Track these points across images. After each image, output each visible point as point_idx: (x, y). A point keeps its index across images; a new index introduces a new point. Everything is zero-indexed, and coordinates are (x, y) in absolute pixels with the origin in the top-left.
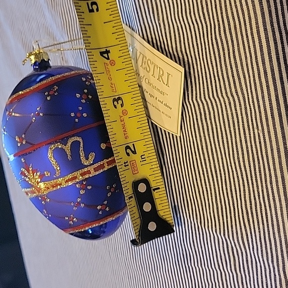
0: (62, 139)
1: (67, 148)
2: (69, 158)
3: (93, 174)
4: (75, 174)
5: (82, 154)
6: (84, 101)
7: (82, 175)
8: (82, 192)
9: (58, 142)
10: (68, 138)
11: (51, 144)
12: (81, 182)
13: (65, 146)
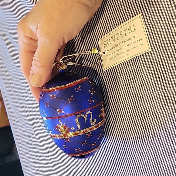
0: (83, 112)
1: (85, 117)
2: (86, 121)
3: (95, 129)
4: (87, 129)
5: (91, 119)
6: (92, 94)
7: (90, 130)
9: (81, 114)
10: (86, 112)
11: (78, 114)
12: (88, 133)
13: (84, 116)
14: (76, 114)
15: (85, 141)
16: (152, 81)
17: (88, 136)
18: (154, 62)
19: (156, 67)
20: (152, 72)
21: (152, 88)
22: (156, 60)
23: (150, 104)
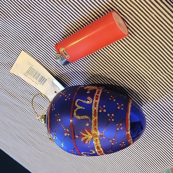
0: (73, 108)
1: (79, 107)
3: (98, 101)
6: (64, 94)
7: (95, 106)
8: (105, 111)
9: (74, 111)
10: (74, 105)
11: (73, 115)
12: (99, 109)
13: (77, 108)
14: (73, 116)
15: (109, 115)
16: (150, 68)
17: (102, 111)
18: (144, 51)
19: (149, 55)
20: (146, 61)
21: (153, 75)
22: (146, 48)
23: (157, 89)
